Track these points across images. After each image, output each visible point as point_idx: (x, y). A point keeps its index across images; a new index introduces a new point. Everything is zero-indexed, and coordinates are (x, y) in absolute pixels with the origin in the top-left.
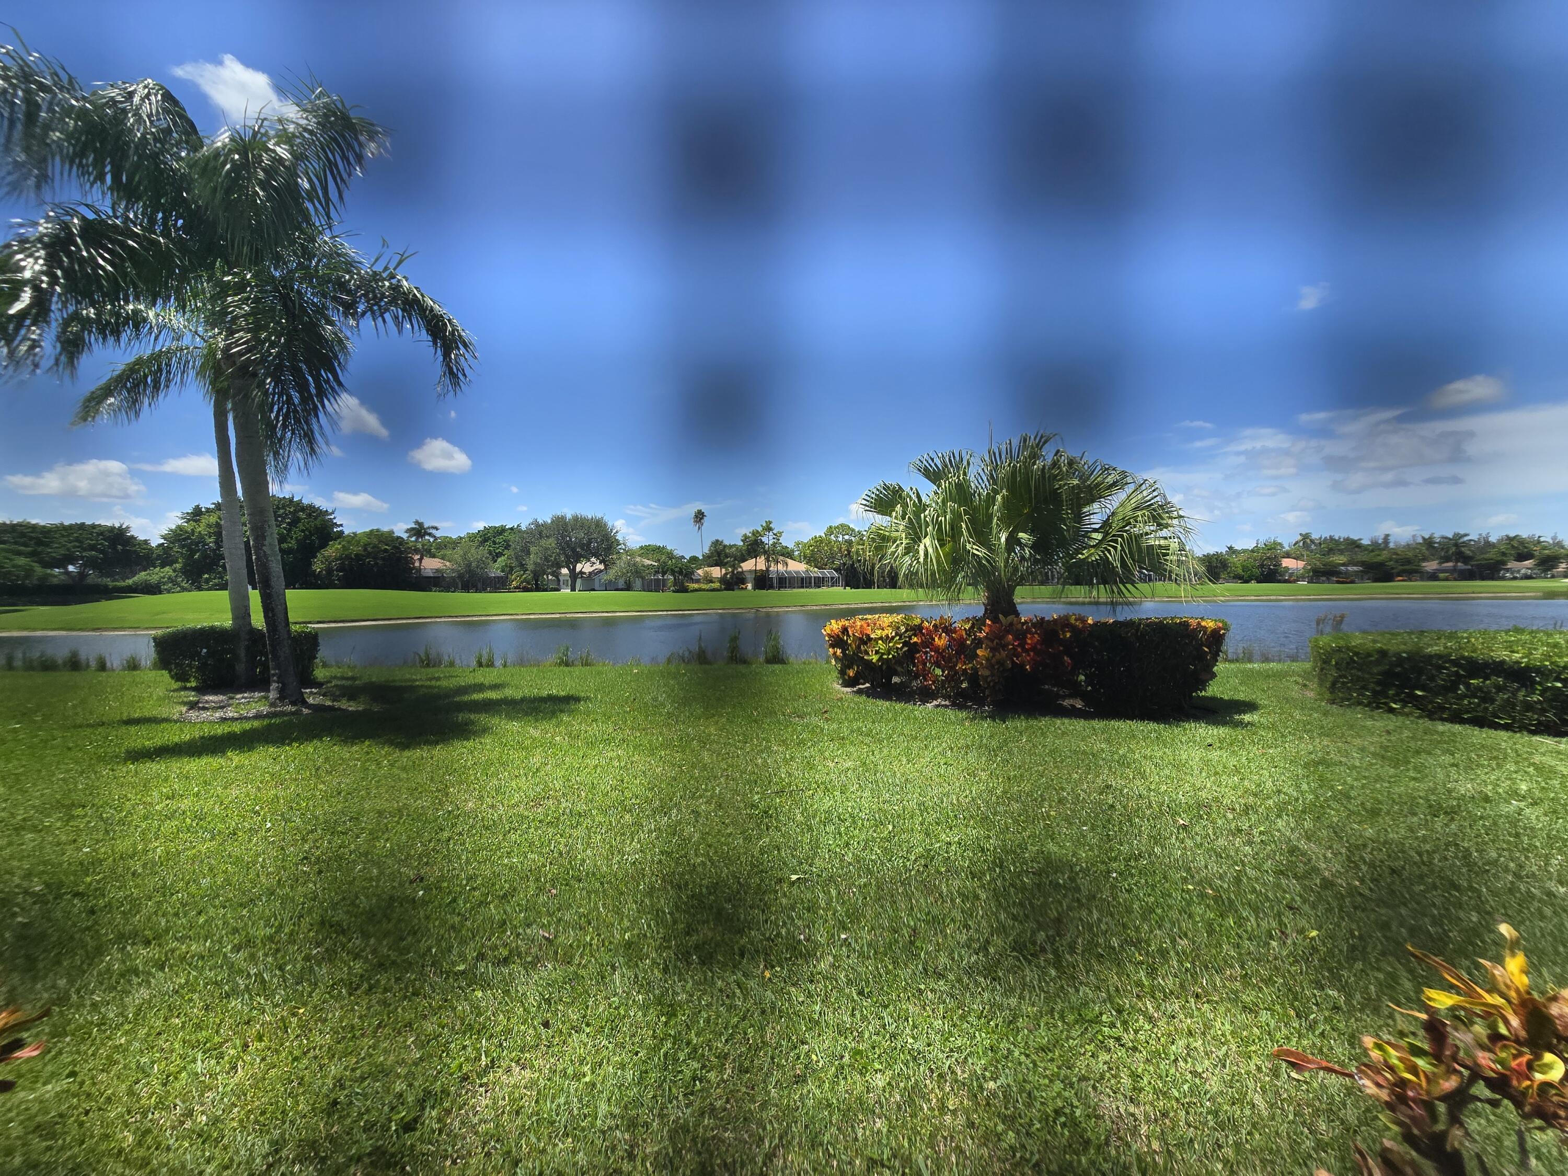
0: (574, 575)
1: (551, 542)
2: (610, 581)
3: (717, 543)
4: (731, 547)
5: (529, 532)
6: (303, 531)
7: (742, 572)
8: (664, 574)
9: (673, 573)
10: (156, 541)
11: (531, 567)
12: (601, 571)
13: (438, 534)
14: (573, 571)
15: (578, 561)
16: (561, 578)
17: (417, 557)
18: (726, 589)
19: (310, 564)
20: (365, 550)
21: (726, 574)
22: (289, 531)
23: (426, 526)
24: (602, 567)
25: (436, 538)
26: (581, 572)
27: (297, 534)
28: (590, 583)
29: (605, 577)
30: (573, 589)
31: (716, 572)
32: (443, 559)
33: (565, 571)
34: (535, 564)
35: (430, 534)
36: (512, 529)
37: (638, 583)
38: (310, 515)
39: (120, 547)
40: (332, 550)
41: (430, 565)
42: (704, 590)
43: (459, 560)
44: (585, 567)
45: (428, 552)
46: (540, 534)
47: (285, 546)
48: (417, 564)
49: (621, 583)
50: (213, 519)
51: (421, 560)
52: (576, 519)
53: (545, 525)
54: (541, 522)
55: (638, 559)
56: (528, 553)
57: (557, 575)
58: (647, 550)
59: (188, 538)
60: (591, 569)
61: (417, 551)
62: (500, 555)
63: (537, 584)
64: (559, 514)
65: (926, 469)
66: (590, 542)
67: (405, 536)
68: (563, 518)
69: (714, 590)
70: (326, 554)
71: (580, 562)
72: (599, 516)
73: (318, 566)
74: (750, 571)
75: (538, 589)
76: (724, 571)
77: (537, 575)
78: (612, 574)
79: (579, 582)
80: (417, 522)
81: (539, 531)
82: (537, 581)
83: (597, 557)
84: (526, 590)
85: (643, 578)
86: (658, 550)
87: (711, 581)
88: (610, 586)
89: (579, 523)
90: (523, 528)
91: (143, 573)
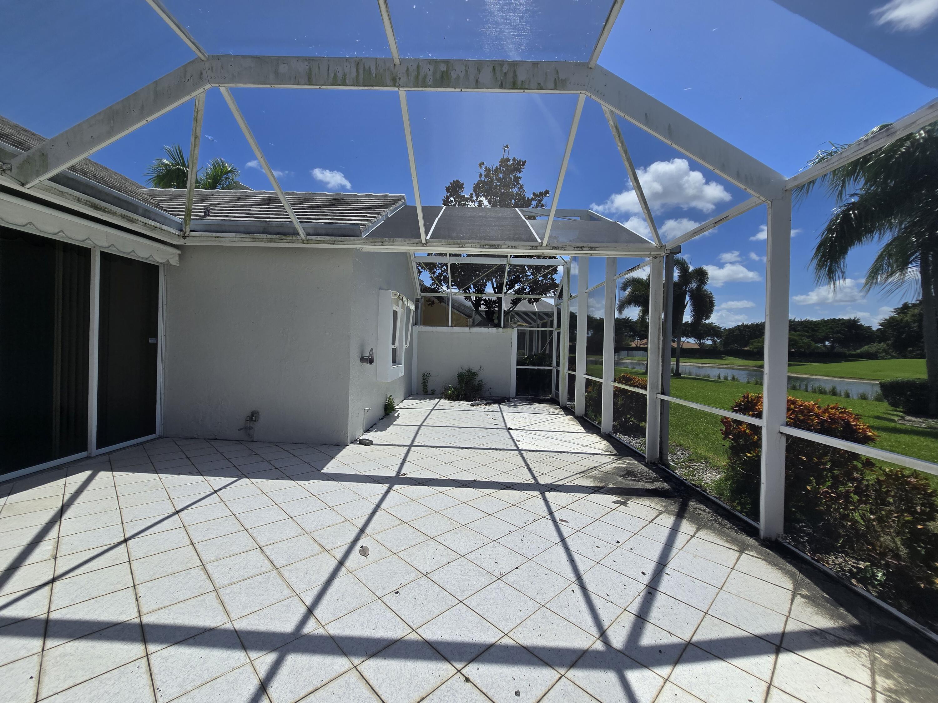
10: (876, 327)
39: (854, 331)
50: (917, 311)
59: (898, 325)
91: (867, 346)
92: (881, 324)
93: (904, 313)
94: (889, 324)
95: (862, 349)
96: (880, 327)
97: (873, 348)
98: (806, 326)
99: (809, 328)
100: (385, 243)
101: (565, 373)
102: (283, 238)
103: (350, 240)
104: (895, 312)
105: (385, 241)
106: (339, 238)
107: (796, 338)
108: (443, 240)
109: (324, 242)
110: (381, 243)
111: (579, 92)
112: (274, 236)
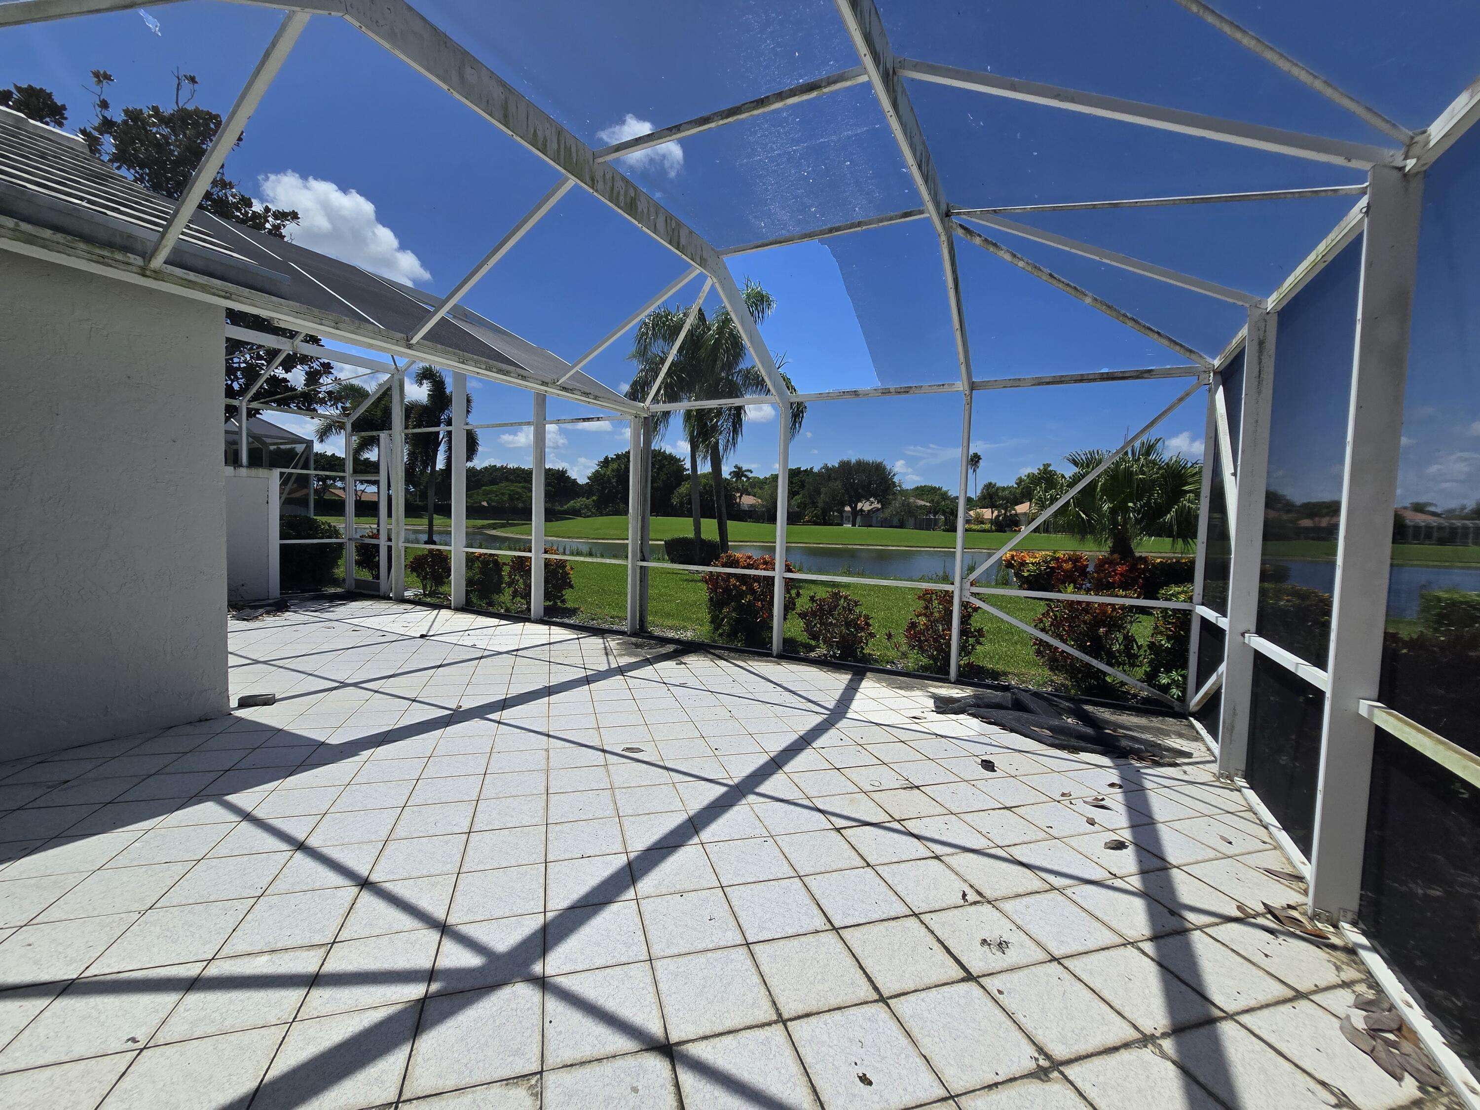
0: (855, 513)
1: (837, 485)
2: (886, 519)
3: (989, 486)
4: (1004, 489)
5: (819, 474)
6: (666, 474)
7: (1016, 515)
8: (935, 514)
9: (944, 513)
10: (582, 480)
11: (820, 505)
12: (878, 509)
13: (750, 475)
14: (854, 509)
15: (859, 501)
16: (845, 515)
17: (738, 495)
18: (996, 531)
19: (670, 499)
20: (705, 488)
21: (998, 516)
22: (658, 474)
23: (744, 469)
24: (879, 506)
25: (748, 478)
26: (861, 510)
27: (663, 476)
28: (868, 519)
29: (881, 515)
30: (854, 525)
31: (987, 514)
32: (755, 496)
33: (848, 508)
34: (824, 502)
35: (746, 476)
36: (806, 471)
37: (911, 521)
38: (670, 463)
39: (562, 484)
40: (684, 489)
41: (747, 501)
42: (974, 530)
43: (768, 497)
44: (865, 506)
45: (745, 492)
46: (829, 476)
47: (655, 485)
48: (738, 500)
49: (895, 521)
50: (615, 466)
51: (740, 497)
52: (859, 463)
53: (833, 469)
54: (830, 465)
55: (912, 500)
56: (819, 493)
57: (841, 512)
58: (921, 491)
59: (602, 479)
60: (870, 508)
61: (738, 490)
62: (797, 493)
63: (824, 519)
64: (845, 459)
65: (1074, 460)
66: (870, 483)
67: (729, 477)
68: (848, 463)
69: (984, 531)
70: (680, 491)
71: (861, 501)
72: (879, 460)
73: (675, 501)
74: (1025, 514)
75: (825, 524)
76: (996, 513)
77: (825, 512)
78: (888, 512)
79: (859, 519)
80: (736, 467)
81: (828, 474)
82: (824, 517)
83: (876, 499)
84: (816, 524)
85: (916, 518)
86: (933, 490)
87: (982, 523)
88: (886, 523)
89: (861, 466)
90: (816, 470)
91: (572, 502)
92: (589, 478)
93: (605, 467)
94: (596, 478)
95: (568, 505)
96: (588, 481)
97: (579, 502)
98: (518, 476)
99: (522, 478)
100: (340, 325)
101: (400, 548)
102: (82, 246)
103: (272, 302)
104: (598, 465)
105: (344, 322)
106: (246, 291)
107: (519, 490)
108: (439, 346)
109: (203, 288)
110: (333, 324)
111: (710, 275)
112: (48, 233)
